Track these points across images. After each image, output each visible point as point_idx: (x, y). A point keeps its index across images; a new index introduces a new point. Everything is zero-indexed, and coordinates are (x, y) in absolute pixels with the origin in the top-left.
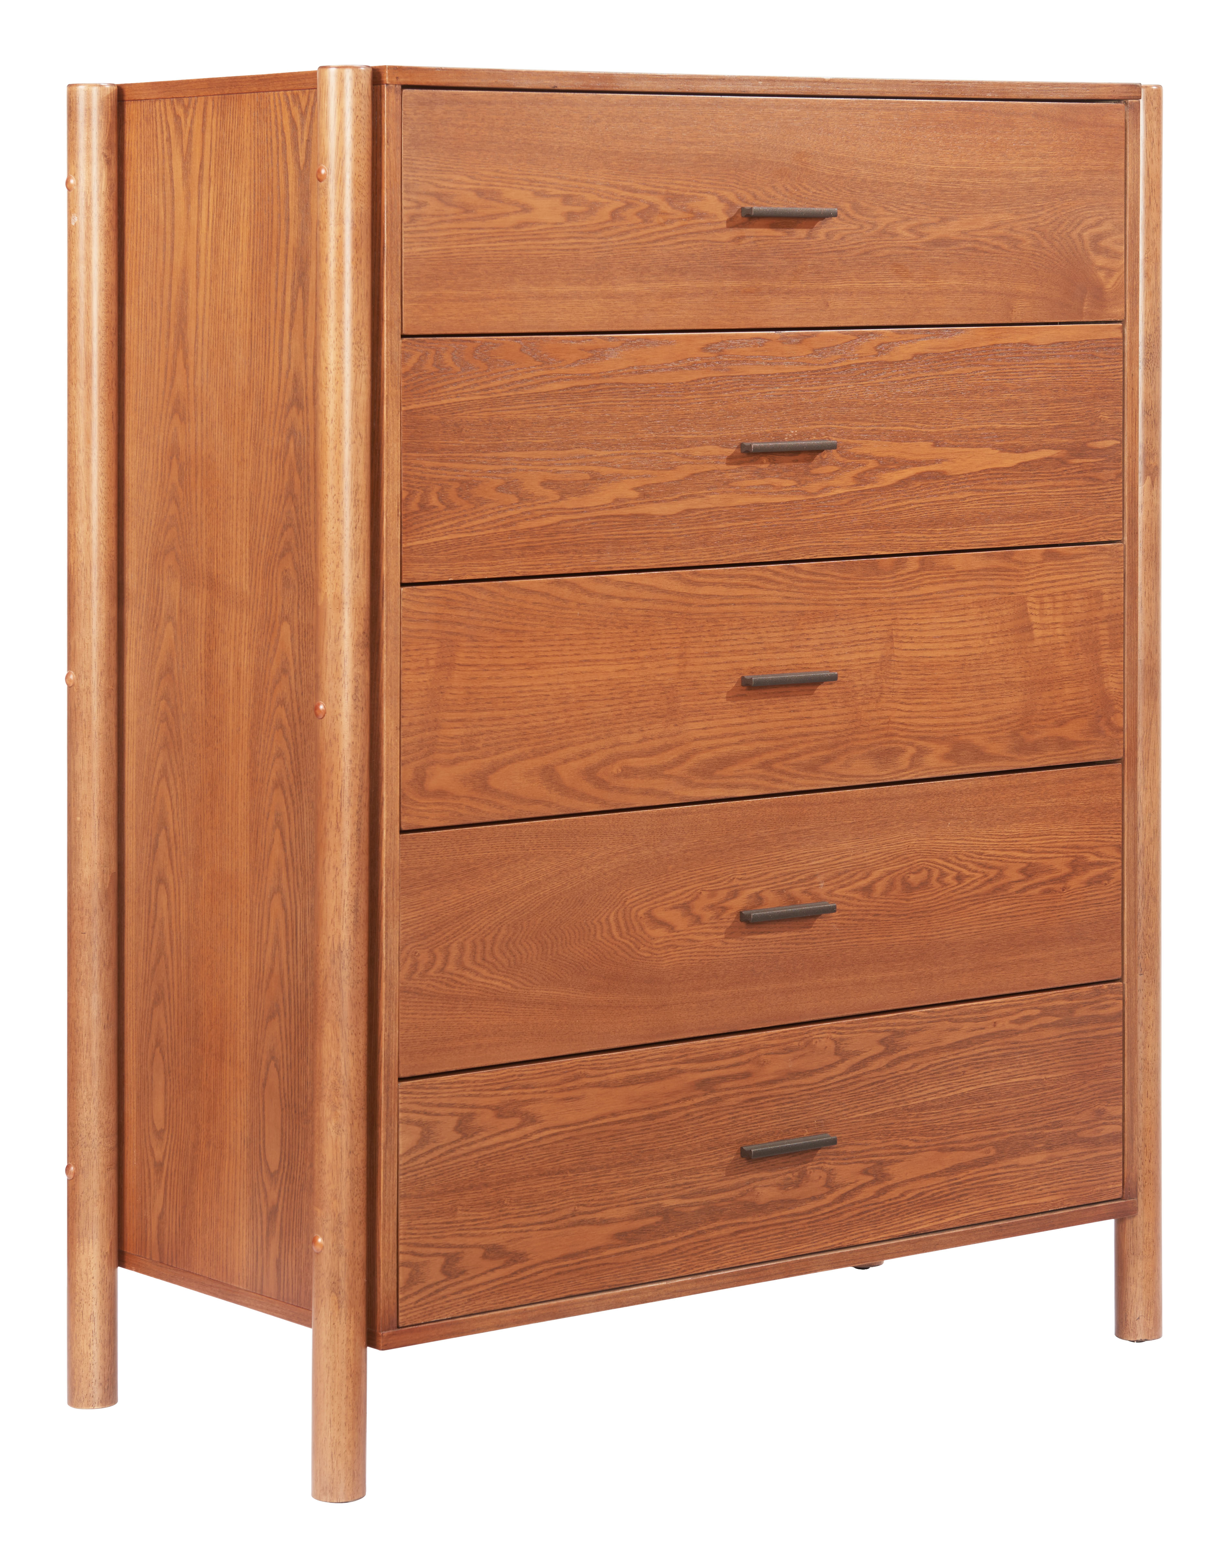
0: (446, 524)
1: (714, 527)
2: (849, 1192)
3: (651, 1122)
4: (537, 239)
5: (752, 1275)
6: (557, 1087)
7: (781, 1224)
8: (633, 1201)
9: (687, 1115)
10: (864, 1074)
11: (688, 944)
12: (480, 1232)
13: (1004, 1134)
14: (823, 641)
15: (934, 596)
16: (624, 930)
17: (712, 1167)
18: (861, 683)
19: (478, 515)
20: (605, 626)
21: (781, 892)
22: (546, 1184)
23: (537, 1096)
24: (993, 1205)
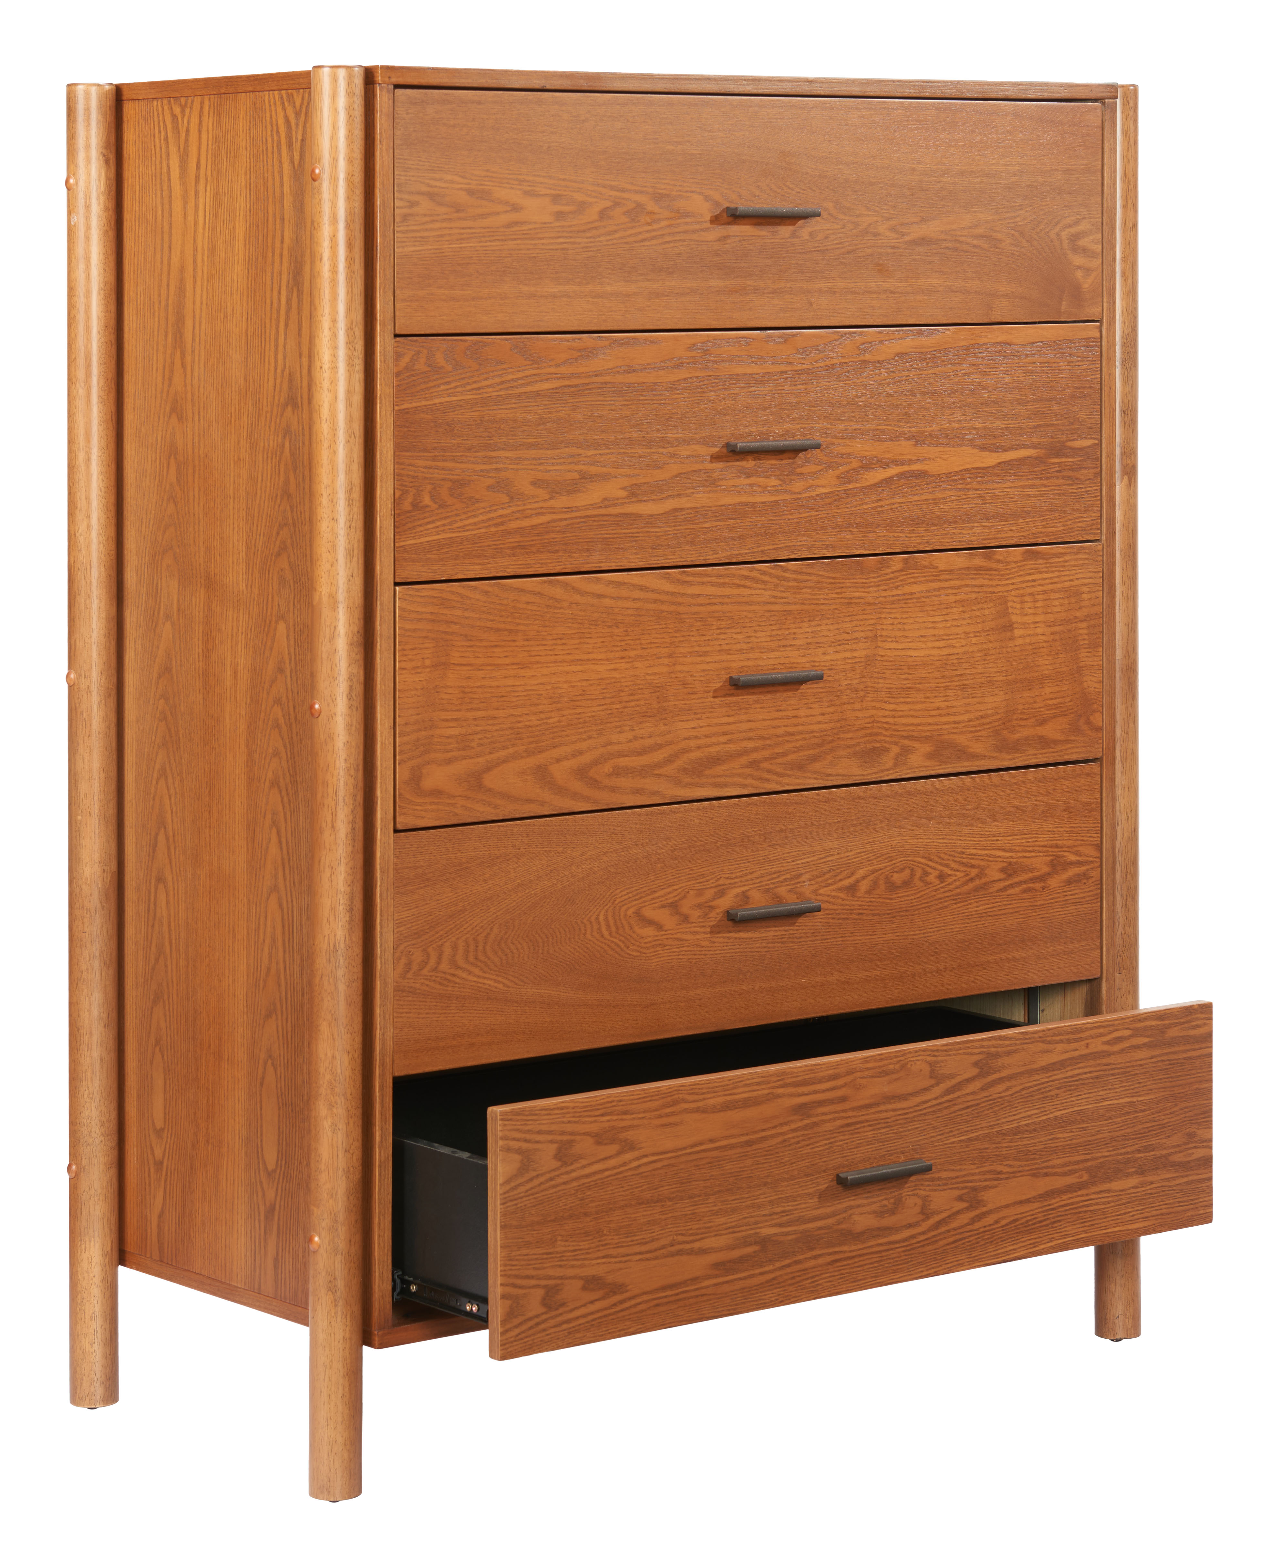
0: (440, 523)
1: (700, 526)
2: (944, 1219)
8: (730, 1230)
12: (580, 1262)
13: (1095, 1159)
14: (809, 641)
15: (918, 595)
18: (846, 682)
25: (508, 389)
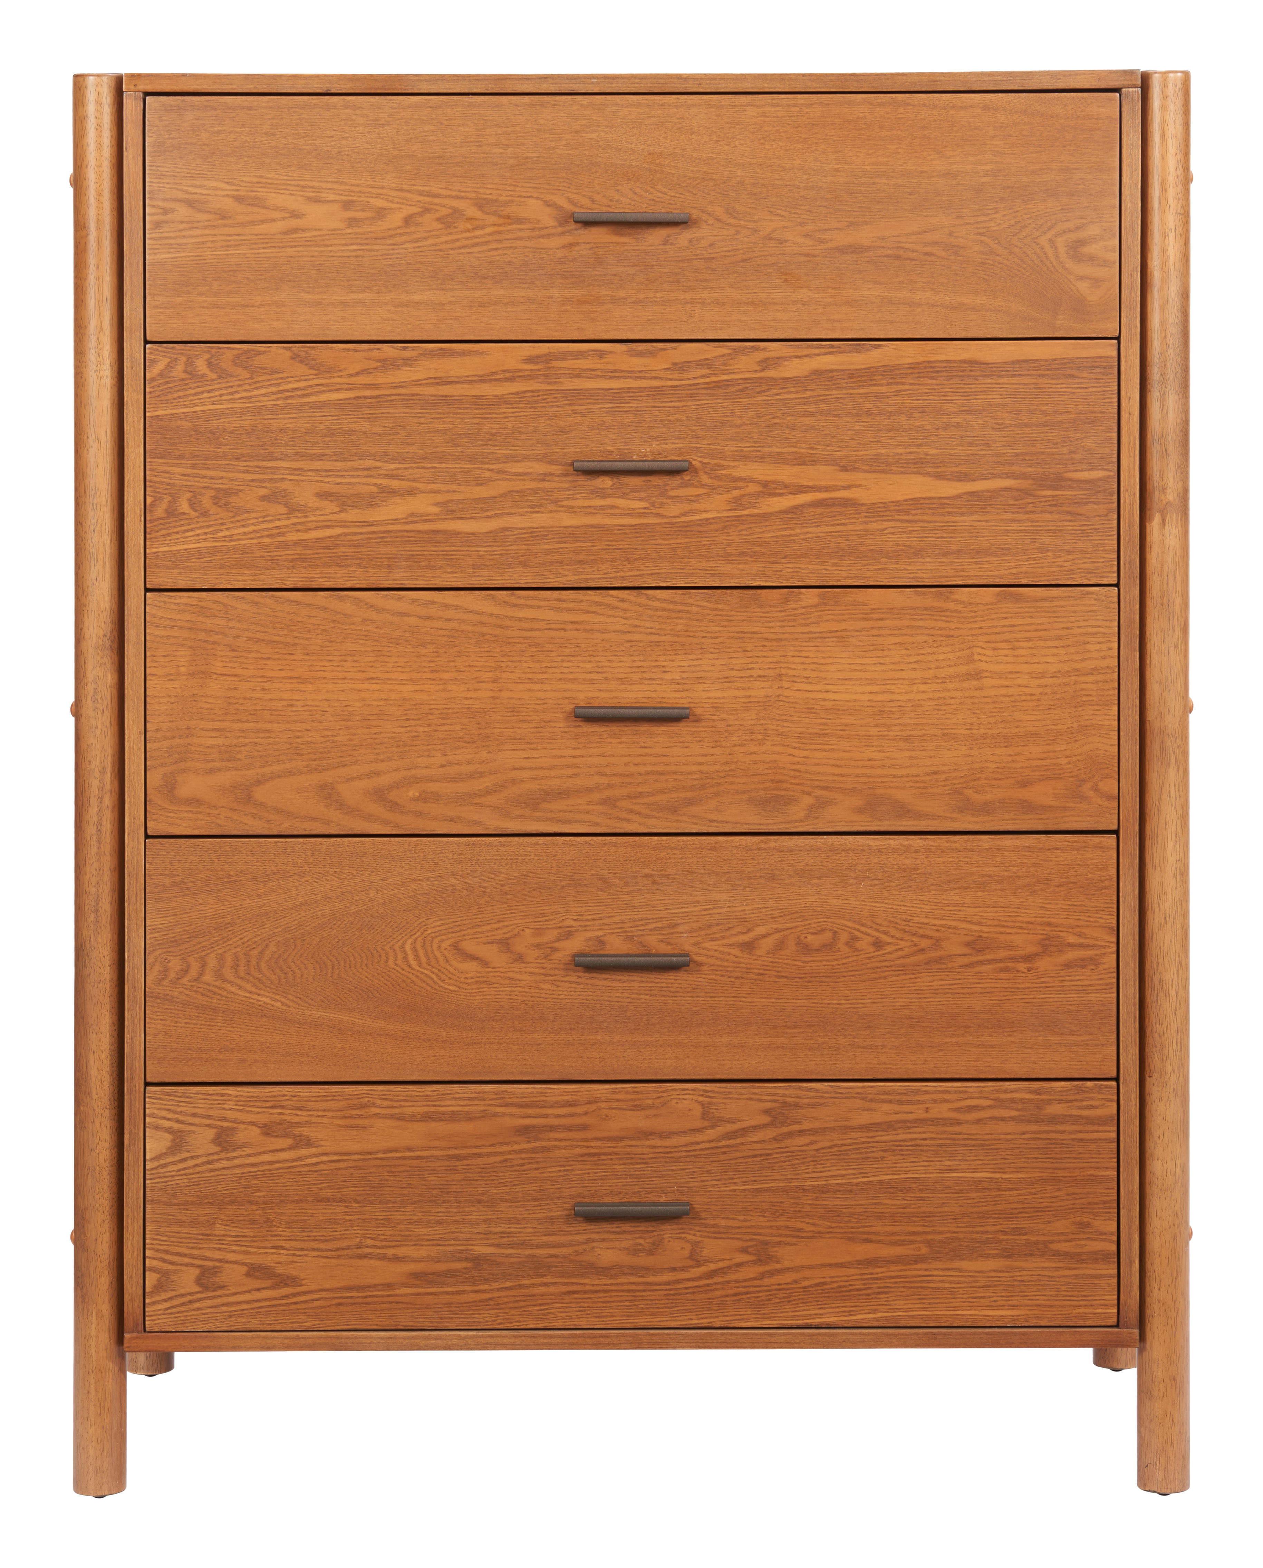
0: (199, 532)
1: (538, 547)
2: (721, 1269)
3: (458, 1163)
4: (309, 246)
5: (589, 1340)
6: (339, 1113)
7: (629, 1291)
8: (435, 1242)
9: (505, 1161)
10: (742, 1144)
11: (507, 982)
12: (243, 1249)
13: (940, 1233)
14: (684, 675)
15: (839, 634)
16: (424, 960)
17: (537, 1219)
18: (737, 723)
19: (238, 524)
20: (397, 644)
21: (630, 938)
22: (325, 1211)
23: (313, 1119)
24: (925, 1309)
25: (285, 398)
